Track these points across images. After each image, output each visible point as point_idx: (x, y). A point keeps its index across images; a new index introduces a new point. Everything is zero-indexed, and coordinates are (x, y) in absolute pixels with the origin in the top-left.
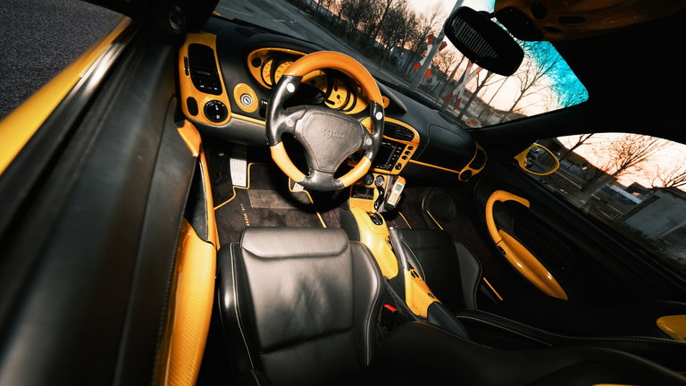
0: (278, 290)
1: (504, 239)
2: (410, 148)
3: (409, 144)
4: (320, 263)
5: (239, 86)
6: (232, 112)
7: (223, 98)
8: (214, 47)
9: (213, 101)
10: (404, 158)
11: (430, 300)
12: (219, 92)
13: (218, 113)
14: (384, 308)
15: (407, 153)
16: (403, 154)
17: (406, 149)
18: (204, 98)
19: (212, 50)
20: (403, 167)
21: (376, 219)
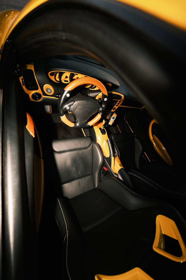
0: (65, 163)
1: (154, 139)
2: (120, 102)
3: (119, 101)
4: (81, 152)
5: (45, 85)
6: (43, 95)
7: (39, 91)
8: (33, 69)
9: (35, 93)
10: (117, 106)
11: (120, 168)
12: (37, 89)
13: (37, 98)
14: (103, 169)
15: (118, 104)
16: (117, 104)
17: (118, 102)
18: (31, 92)
19: (33, 71)
20: (116, 109)
21: (103, 132)
